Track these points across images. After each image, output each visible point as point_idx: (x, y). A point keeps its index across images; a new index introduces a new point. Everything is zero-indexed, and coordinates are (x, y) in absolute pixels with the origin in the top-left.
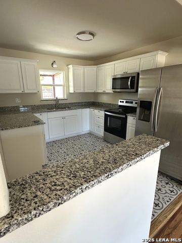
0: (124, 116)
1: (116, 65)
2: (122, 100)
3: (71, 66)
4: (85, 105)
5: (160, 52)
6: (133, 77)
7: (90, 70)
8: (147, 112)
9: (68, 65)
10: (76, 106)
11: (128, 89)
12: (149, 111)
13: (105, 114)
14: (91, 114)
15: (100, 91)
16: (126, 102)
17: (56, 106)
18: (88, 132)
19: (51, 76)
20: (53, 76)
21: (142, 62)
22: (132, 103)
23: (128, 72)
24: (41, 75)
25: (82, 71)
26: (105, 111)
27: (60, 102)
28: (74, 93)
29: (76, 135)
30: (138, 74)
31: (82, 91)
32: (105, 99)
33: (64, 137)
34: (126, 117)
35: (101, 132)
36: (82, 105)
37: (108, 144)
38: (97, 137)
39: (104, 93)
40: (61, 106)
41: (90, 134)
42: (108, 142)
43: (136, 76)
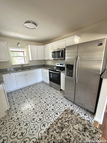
0: (59, 73)
1: (54, 45)
2: (58, 64)
3: (29, 46)
4: (39, 67)
5: (76, 36)
6: (62, 51)
7: (40, 48)
8: (71, 71)
9: (27, 45)
10: (34, 67)
11: (60, 57)
12: (72, 70)
13: (49, 72)
14: (42, 72)
15: (46, 59)
16: (60, 65)
17: (22, 68)
18: (42, 81)
19: (22, 52)
20: (24, 51)
21: (67, 42)
22: (63, 65)
23: (60, 48)
24: (11, 51)
25: (36, 49)
26: (49, 70)
27: (24, 66)
28: (32, 60)
29: (35, 83)
30: (65, 49)
31: (37, 59)
32: (49, 63)
33: (28, 86)
34: (60, 73)
35: (48, 81)
36: (38, 67)
37: (52, 88)
38: (46, 84)
39: (49, 60)
40: (25, 68)
41: (43, 82)
42: (52, 87)
43: (64, 50)
